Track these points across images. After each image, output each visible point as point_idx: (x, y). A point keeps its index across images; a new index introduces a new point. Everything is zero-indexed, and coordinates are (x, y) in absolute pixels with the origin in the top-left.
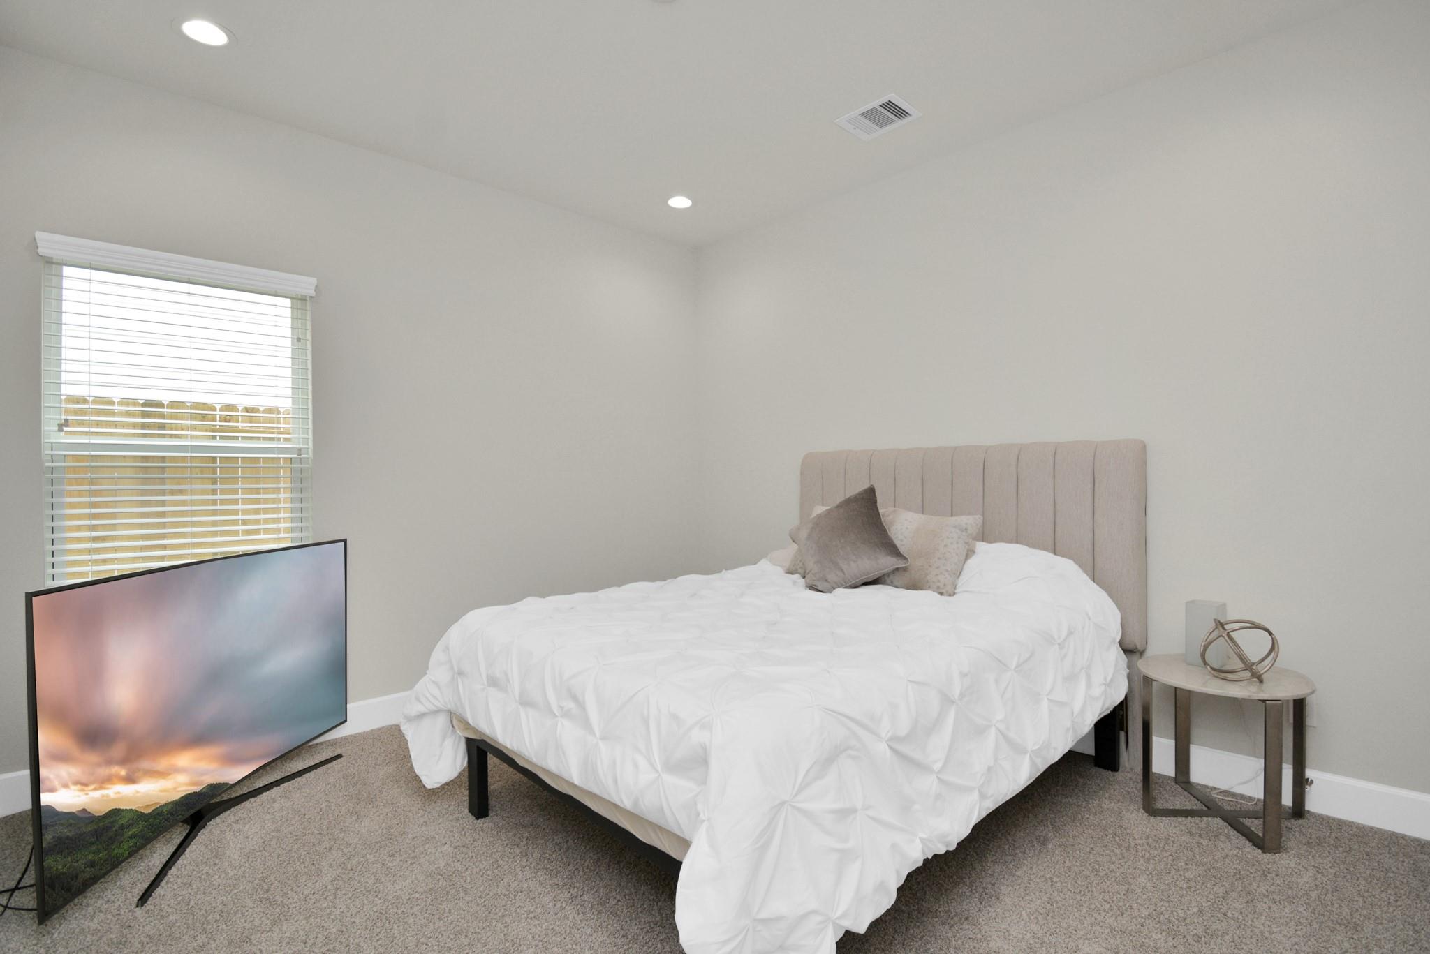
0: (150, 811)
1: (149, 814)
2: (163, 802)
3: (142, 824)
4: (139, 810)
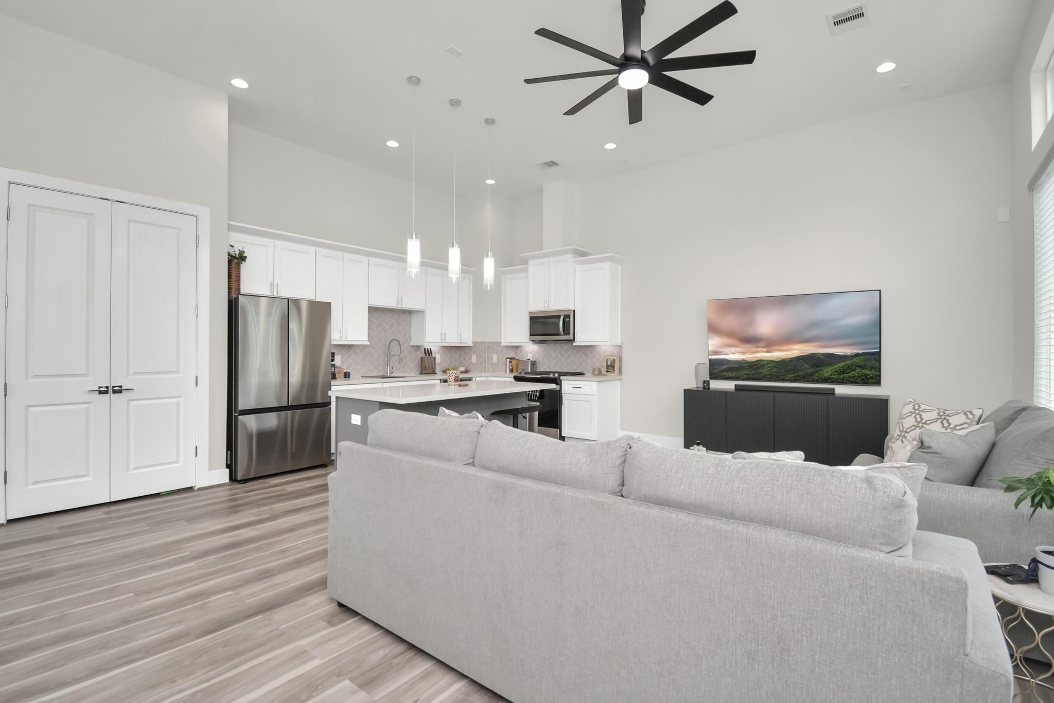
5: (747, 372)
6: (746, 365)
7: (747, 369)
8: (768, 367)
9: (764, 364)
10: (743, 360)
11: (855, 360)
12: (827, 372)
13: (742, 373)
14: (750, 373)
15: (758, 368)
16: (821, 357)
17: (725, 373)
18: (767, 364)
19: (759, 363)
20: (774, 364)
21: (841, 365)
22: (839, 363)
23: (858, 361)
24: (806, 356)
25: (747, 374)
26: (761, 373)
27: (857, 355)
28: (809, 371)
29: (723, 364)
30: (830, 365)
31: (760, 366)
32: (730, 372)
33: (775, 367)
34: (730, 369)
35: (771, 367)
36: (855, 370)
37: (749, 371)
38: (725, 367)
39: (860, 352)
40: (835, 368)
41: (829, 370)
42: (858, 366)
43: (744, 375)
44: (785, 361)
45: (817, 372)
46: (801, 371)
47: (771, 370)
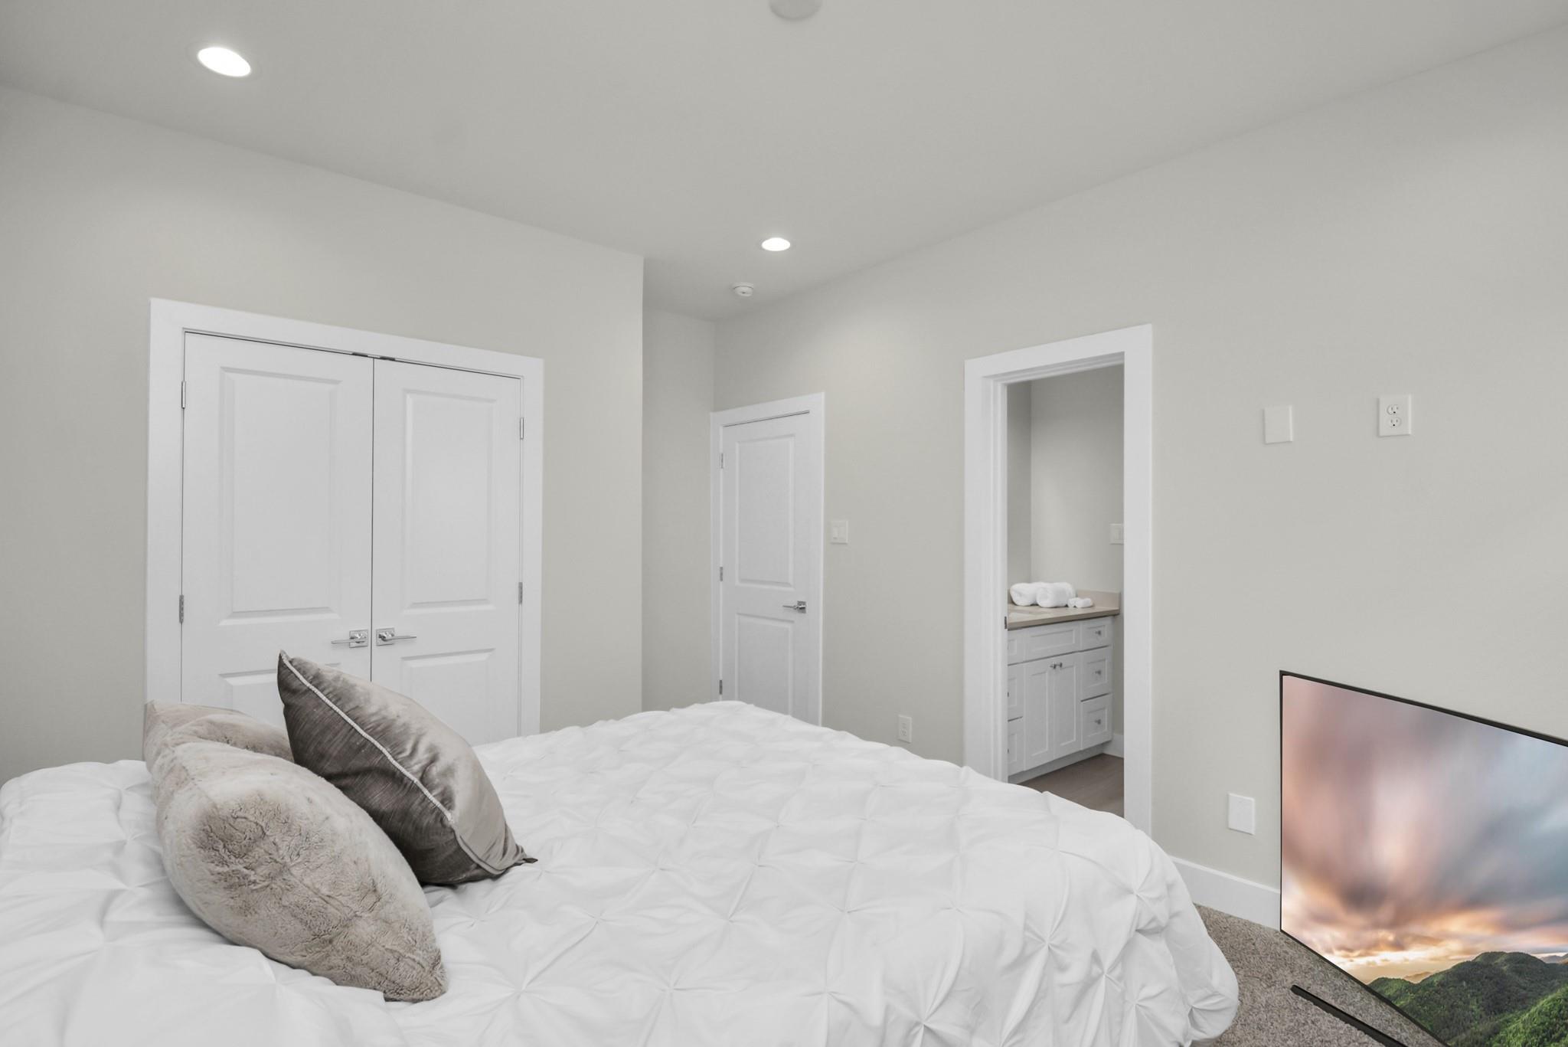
0: (1419, 982)
1: (1419, 984)
2: (1433, 972)
3: (1411, 996)
4: (1407, 980)
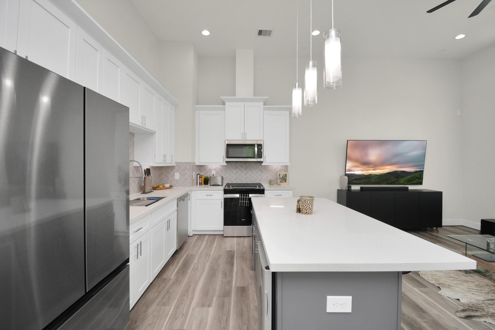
5: (364, 181)
6: (364, 177)
7: (364, 179)
8: (374, 178)
9: (372, 177)
10: (362, 174)
11: (415, 174)
12: (402, 180)
13: (362, 181)
14: (365, 181)
15: (369, 179)
16: (399, 173)
17: (354, 181)
18: (374, 177)
19: (370, 176)
20: (377, 176)
21: (409, 177)
22: (408, 176)
23: (417, 175)
24: (392, 172)
25: (364, 182)
26: (371, 181)
27: (416, 172)
28: (394, 180)
29: (353, 177)
30: (404, 177)
31: (371, 178)
32: (356, 181)
33: (377, 178)
34: (356, 179)
35: (375, 178)
36: (415, 180)
37: (365, 180)
38: (354, 178)
39: (418, 170)
40: (406, 179)
41: (403, 180)
42: (417, 178)
43: (363, 182)
44: (382, 175)
45: (397, 181)
46: (390, 181)
47: (375, 179)
